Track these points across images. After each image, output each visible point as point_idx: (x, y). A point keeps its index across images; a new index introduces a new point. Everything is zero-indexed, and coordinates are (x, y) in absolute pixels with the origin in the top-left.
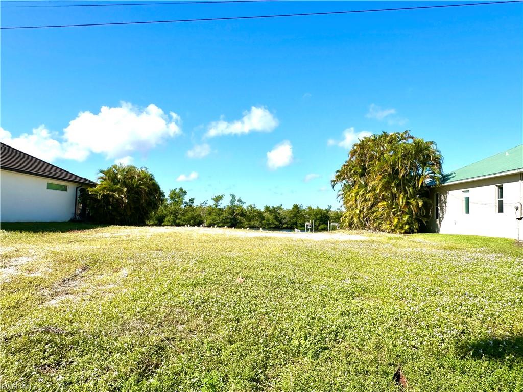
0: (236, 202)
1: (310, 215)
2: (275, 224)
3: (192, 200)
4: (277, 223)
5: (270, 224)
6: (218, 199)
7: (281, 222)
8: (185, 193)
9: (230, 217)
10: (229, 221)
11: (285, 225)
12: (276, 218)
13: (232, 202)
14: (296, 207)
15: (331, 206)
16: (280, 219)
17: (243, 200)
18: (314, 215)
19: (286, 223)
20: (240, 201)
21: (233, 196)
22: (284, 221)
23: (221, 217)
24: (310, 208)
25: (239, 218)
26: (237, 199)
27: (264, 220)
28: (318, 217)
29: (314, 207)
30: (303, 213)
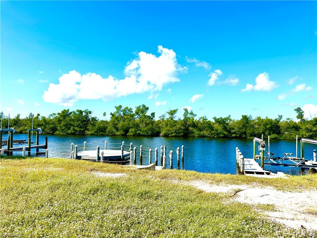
0: (189, 115)
1: (259, 125)
2: (224, 134)
3: (153, 114)
4: (226, 133)
5: (219, 133)
6: (172, 113)
7: (230, 132)
8: (147, 109)
9: (183, 128)
10: (181, 131)
11: (234, 135)
12: (225, 128)
13: (185, 115)
14: (245, 118)
15: (282, 116)
16: (228, 129)
17: (194, 113)
18: (264, 125)
19: (235, 133)
20: (192, 113)
21: (186, 110)
22: (233, 131)
23: (174, 128)
24: (259, 118)
25: (190, 128)
26: (189, 112)
27: (213, 130)
28: (268, 127)
29: (263, 117)
30: (252, 123)
